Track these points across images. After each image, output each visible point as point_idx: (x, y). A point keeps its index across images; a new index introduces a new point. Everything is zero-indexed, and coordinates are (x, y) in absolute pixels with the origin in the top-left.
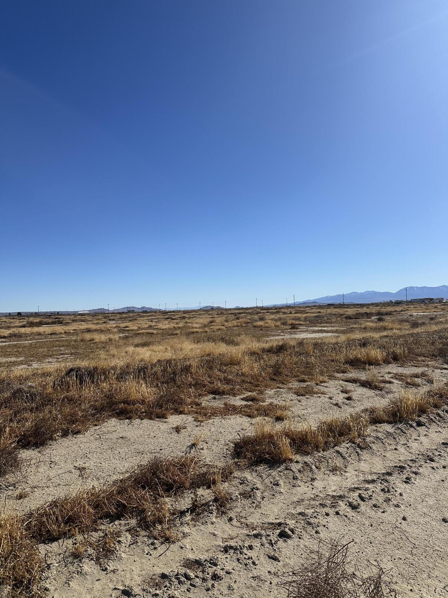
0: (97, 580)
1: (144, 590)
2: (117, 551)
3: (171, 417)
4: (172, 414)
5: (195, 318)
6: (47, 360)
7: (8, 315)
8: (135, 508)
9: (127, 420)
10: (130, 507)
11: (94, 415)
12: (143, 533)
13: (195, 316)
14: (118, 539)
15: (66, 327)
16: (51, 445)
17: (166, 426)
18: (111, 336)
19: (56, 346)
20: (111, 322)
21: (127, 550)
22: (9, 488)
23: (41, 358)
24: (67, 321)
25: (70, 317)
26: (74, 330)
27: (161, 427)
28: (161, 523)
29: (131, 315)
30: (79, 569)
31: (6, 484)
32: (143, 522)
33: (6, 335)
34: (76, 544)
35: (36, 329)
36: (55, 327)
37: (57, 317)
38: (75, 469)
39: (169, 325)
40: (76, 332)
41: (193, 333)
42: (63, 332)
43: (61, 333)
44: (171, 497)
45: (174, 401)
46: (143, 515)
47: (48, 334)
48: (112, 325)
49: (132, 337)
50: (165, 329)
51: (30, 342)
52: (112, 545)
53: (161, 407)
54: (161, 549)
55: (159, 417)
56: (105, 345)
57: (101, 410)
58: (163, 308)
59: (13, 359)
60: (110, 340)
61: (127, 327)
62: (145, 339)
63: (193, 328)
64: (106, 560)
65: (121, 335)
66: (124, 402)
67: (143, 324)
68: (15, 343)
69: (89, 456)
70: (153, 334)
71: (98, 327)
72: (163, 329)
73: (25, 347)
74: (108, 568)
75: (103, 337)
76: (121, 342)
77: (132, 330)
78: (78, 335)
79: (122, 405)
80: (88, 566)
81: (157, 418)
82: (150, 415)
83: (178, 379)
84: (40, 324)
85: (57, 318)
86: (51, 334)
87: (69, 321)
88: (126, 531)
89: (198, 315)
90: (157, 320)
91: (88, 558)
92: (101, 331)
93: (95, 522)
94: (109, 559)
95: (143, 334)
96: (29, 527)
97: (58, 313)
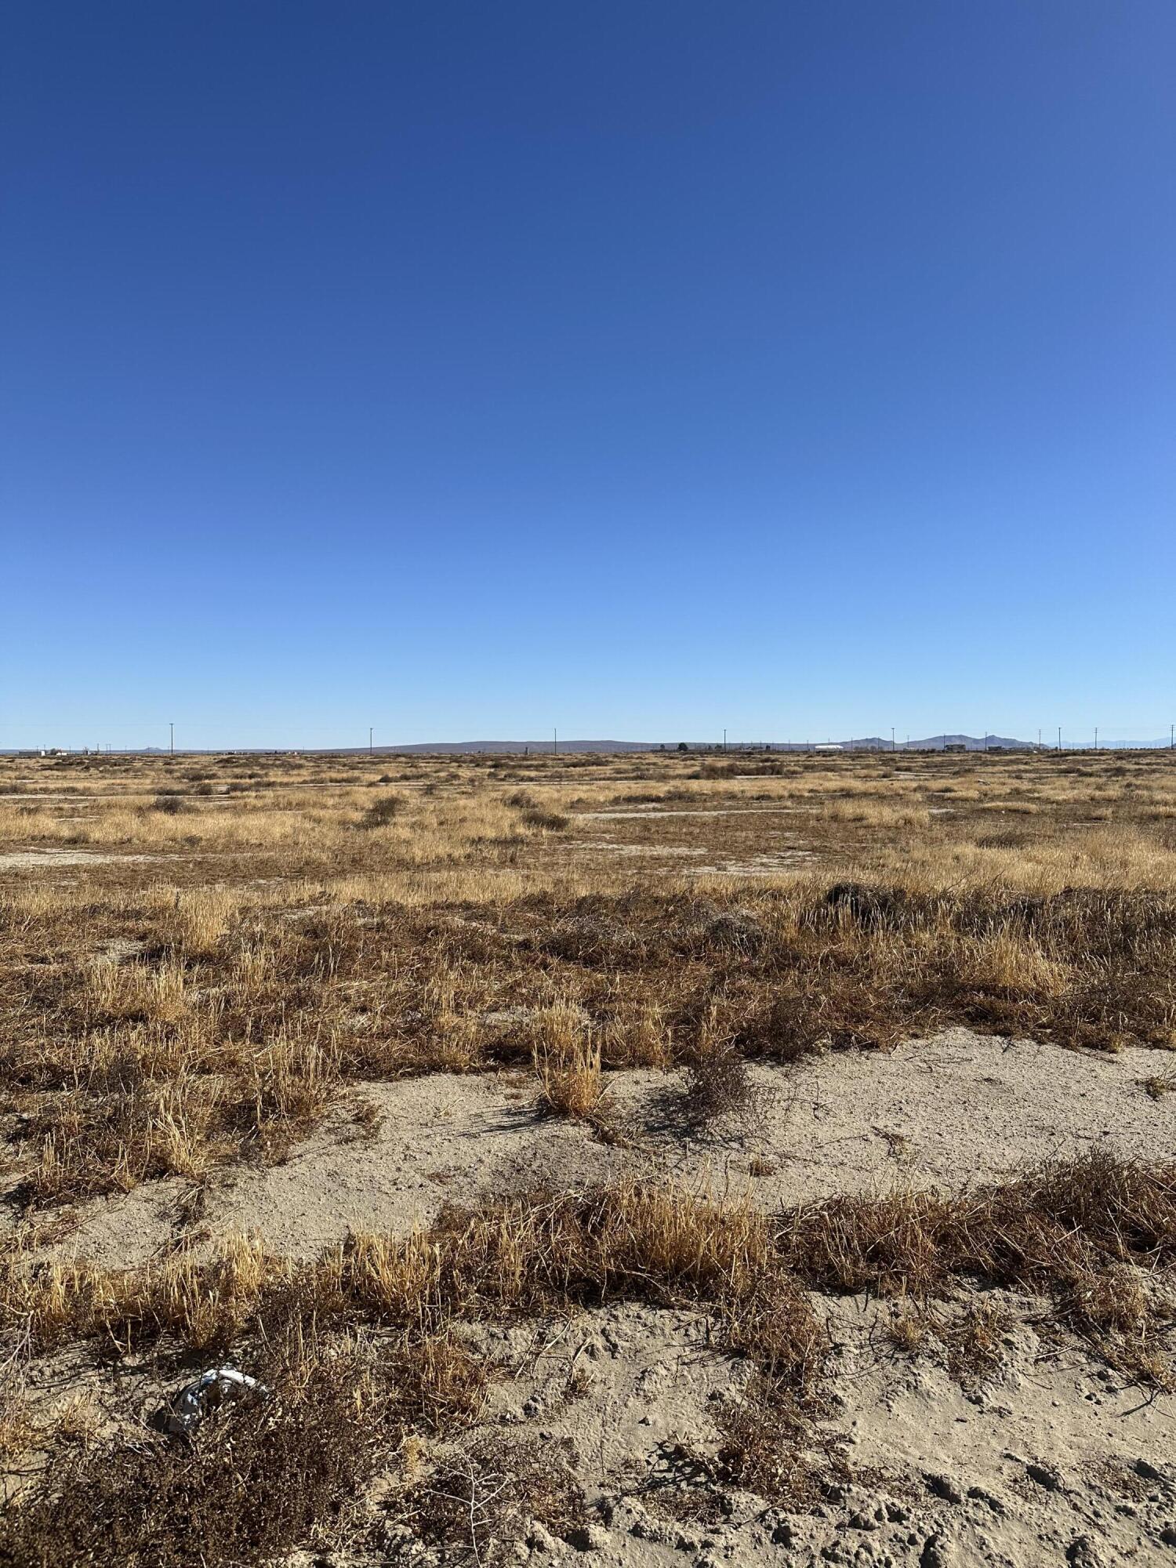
0: (958, 1420)
1: (1091, 1487)
2: (1006, 1365)
3: (1127, 1050)
4: (1130, 1043)
5: (1158, 775)
6: (758, 859)
7: (659, 748)
8: (1044, 1268)
9: (998, 1038)
10: (1033, 1264)
11: (909, 1008)
12: (1072, 1340)
13: (1155, 767)
14: (1005, 1336)
15: (791, 783)
16: (809, 1064)
17: (1116, 1072)
18: (909, 812)
19: (774, 828)
20: (903, 775)
21: (1032, 1370)
22: (731, 1144)
23: (744, 854)
24: (792, 769)
25: (796, 759)
26: (811, 791)
27: (1100, 1071)
28: (1123, 1328)
29: (956, 758)
30: (911, 1378)
31: (724, 1134)
32: (1072, 1313)
33: (662, 795)
34: (897, 1316)
35: (723, 785)
36: (767, 782)
37: (765, 756)
38: (877, 1135)
39: (1076, 791)
40: (815, 798)
41: (1156, 818)
42: (786, 794)
43: (781, 798)
44: (1149, 1266)
45: (1134, 1009)
46: (1071, 1295)
47: (752, 798)
48: (907, 784)
49: (965, 818)
50: (1065, 800)
51: (715, 813)
52: (992, 1347)
53: (1095, 1018)
54: (1129, 1398)
55: (1093, 1046)
56: (896, 833)
57: (926, 1001)
58: (1050, 741)
59: (683, 851)
60: (908, 822)
61: (948, 790)
62: (1005, 827)
63: (1153, 803)
64: (976, 1379)
65: (935, 811)
66: (987, 990)
67: (995, 786)
68: (683, 814)
69: (907, 1109)
70: (1027, 813)
71: (871, 786)
72: (1058, 803)
73: (704, 824)
74: (985, 1399)
75: (888, 814)
76: (939, 831)
77: (966, 800)
78: (822, 804)
79: (982, 996)
80: (931, 1378)
81: (1085, 1045)
82: (1063, 1037)
83: (1140, 947)
84: (730, 772)
85: (767, 760)
86: (758, 799)
87: (797, 768)
88: (1026, 1322)
89: (1165, 765)
90: (1033, 775)
91: (930, 1357)
92: (881, 798)
93: (941, 1276)
94: (986, 1379)
95: (997, 811)
96: (784, 1245)
97: (768, 747)
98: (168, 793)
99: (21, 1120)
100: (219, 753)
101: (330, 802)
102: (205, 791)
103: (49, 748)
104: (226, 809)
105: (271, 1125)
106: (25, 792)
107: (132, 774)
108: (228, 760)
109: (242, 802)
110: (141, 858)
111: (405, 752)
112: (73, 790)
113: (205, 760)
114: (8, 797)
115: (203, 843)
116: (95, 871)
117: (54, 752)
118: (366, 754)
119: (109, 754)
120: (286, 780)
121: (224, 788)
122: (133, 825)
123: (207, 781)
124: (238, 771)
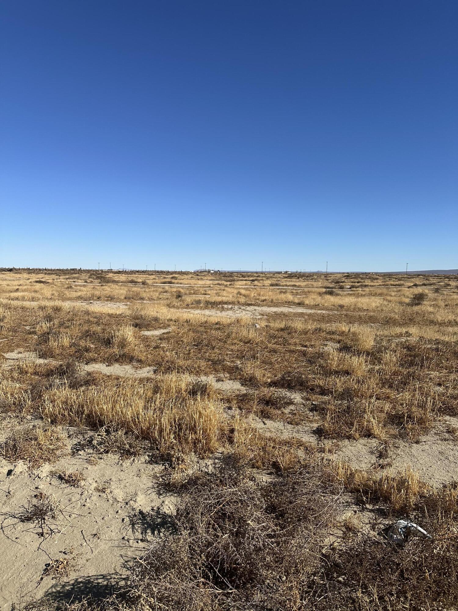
98: (328, 288)
99: (312, 404)
100: (344, 273)
101: (393, 294)
102: (342, 288)
103: (285, 271)
104: (351, 295)
105: (410, 426)
106: (280, 286)
107: (314, 280)
108: (348, 276)
109: (357, 292)
110: (324, 312)
111: (422, 274)
112: (295, 286)
113: (339, 275)
114: (275, 287)
115: (345, 307)
116: (310, 315)
117: (286, 272)
118: (404, 274)
119: (305, 273)
120: (372, 284)
121: (349, 287)
122: (319, 299)
123: (341, 284)
124: (352, 280)
